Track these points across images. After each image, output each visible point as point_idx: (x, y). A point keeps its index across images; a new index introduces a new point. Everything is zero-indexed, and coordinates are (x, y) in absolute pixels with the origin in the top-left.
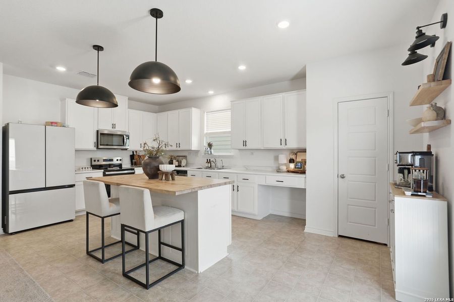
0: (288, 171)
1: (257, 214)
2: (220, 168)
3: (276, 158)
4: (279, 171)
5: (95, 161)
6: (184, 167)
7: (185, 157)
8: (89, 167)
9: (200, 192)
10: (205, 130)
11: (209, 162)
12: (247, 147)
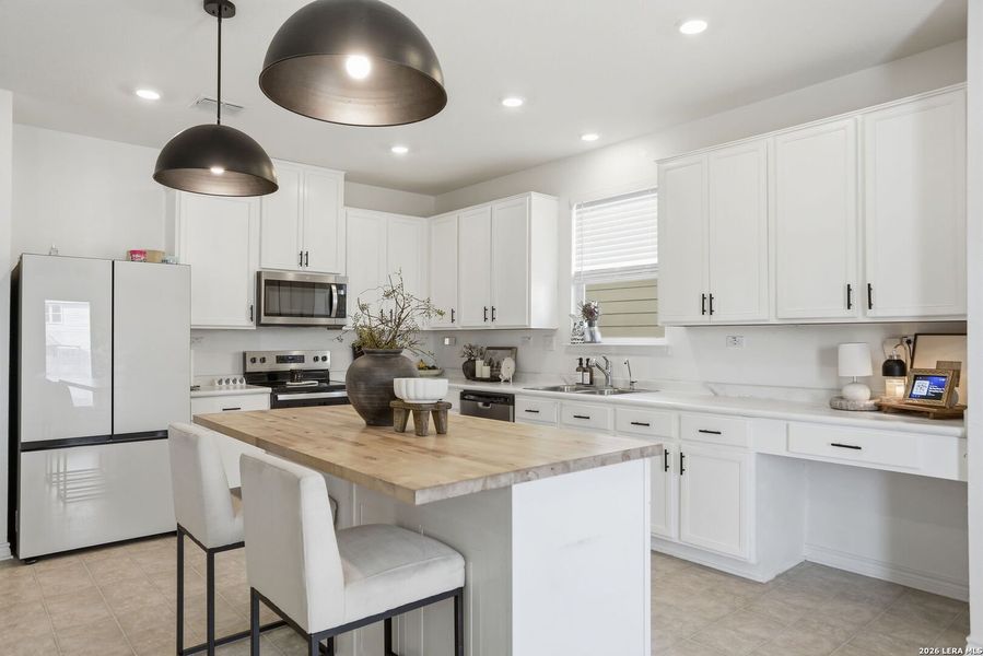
0: (879, 408)
1: (753, 560)
2: (621, 386)
3: (829, 357)
4: (839, 404)
5: (253, 360)
6: (507, 381)
7: (512, 350)
8: (239, 377)
9: (519, 491)
10: (574, 262)
11: (584, 367)
12: (716, 318)
